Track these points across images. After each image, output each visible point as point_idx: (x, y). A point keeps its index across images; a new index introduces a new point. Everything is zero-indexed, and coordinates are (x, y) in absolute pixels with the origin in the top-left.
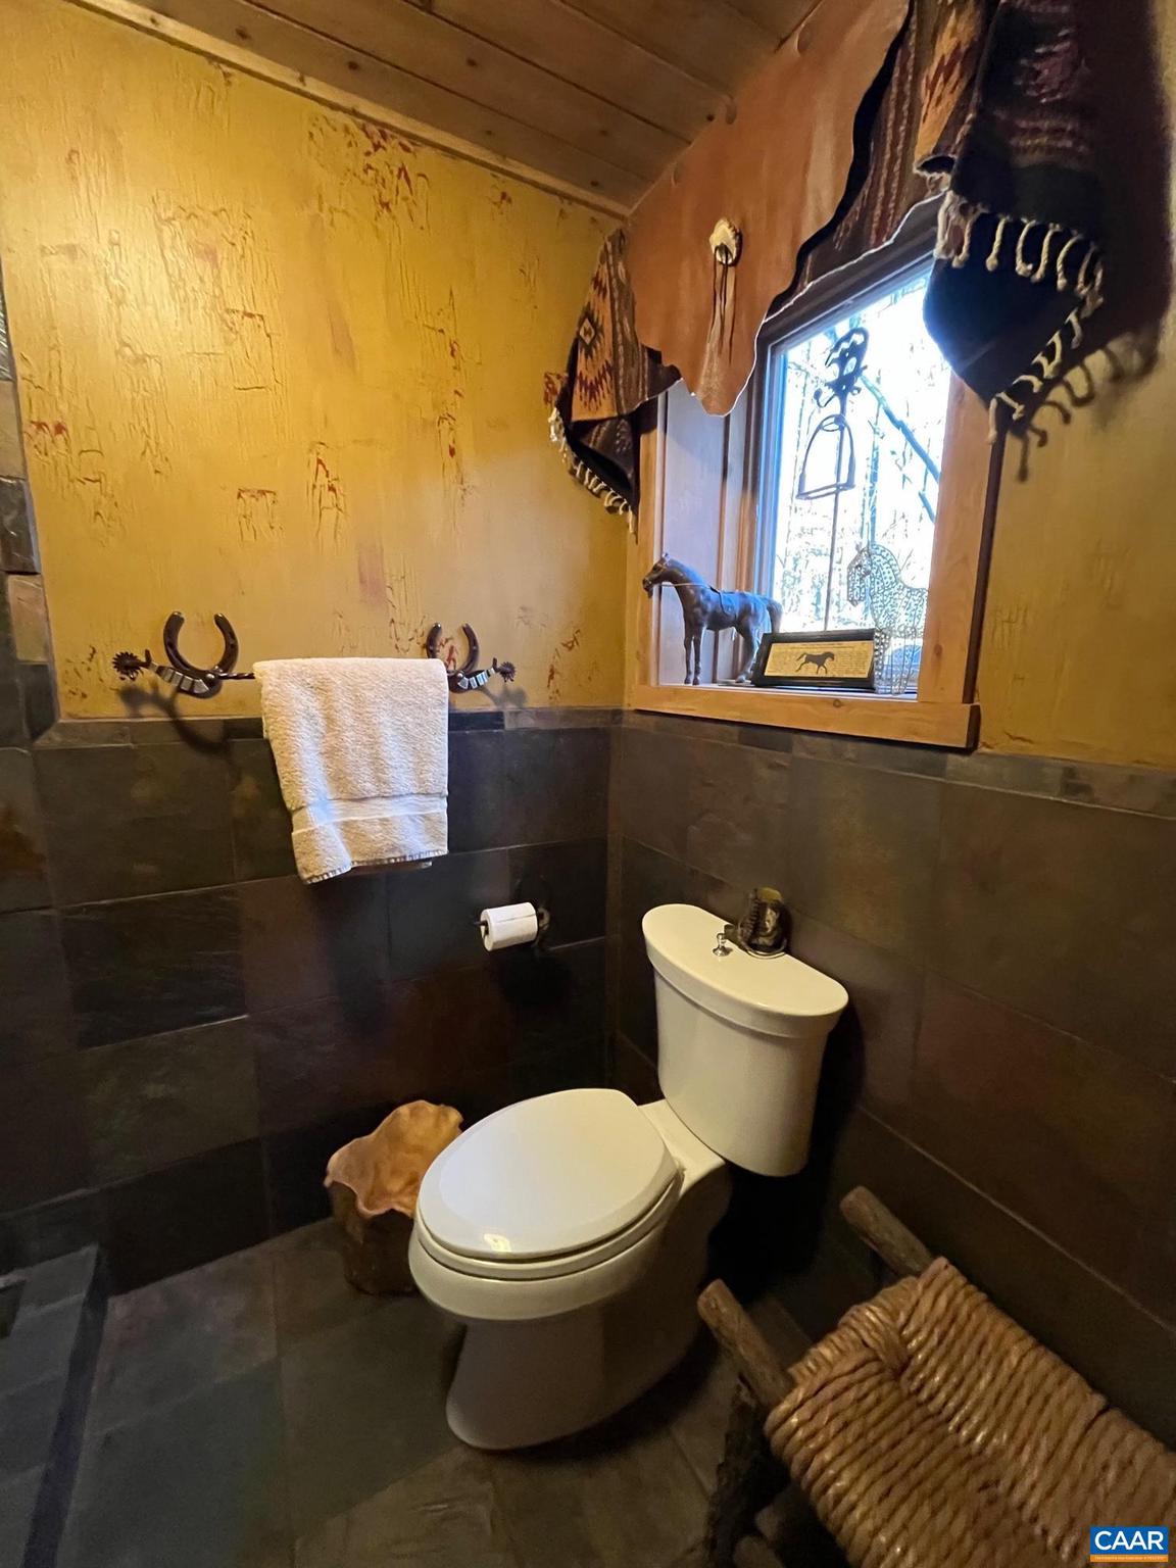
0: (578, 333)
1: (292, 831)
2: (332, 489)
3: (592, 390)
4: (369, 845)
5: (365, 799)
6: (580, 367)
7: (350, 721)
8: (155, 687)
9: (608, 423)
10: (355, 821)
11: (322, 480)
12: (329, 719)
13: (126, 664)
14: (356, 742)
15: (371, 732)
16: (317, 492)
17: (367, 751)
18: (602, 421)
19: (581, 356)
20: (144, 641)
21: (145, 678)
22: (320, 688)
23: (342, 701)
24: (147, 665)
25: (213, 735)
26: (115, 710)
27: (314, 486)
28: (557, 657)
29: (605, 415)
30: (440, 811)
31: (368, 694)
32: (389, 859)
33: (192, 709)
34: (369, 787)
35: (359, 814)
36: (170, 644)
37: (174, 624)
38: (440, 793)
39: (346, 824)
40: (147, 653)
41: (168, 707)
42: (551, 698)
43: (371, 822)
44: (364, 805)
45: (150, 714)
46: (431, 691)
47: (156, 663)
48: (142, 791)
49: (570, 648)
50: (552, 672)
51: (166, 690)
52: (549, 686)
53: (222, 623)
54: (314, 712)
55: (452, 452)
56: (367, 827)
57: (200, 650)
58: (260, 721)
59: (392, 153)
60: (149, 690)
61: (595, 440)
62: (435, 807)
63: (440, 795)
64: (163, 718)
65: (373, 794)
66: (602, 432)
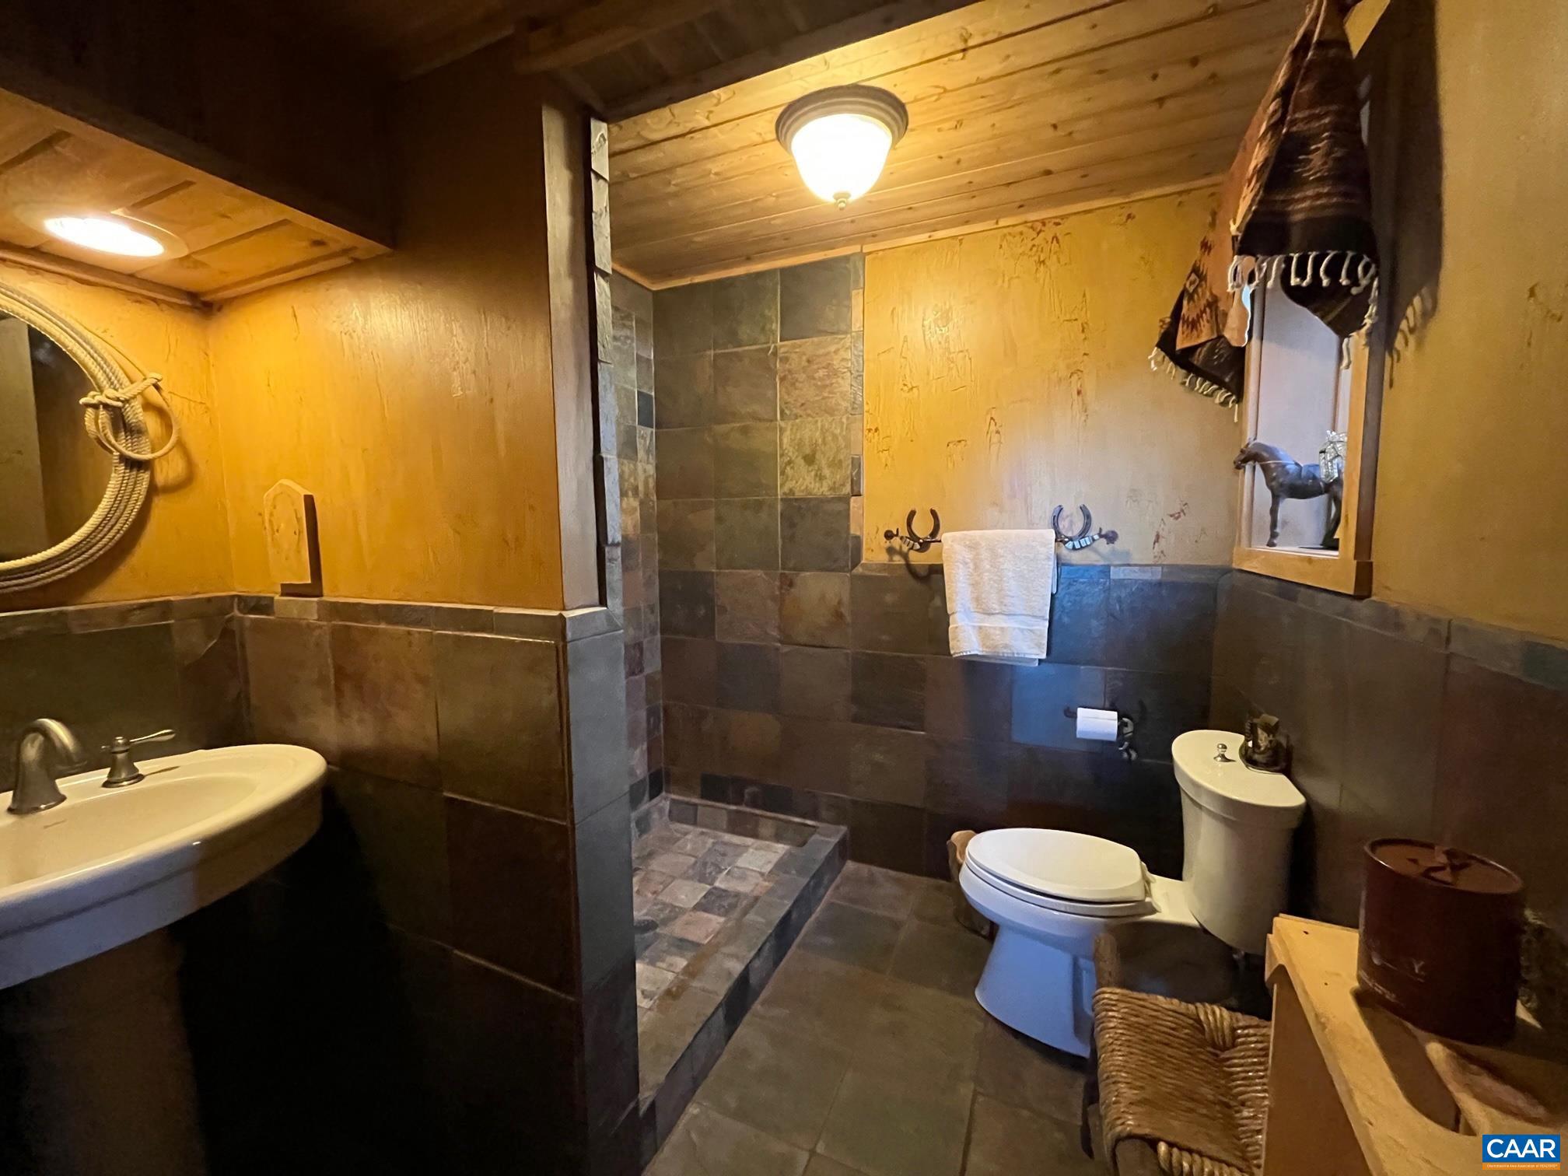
0: (1185, 285)
1: (949, 625)
2: (998, 432)
3: (1194, 325)
4: (991, 642)
5: (993, 614)
6: (1184, 311)
7: (988, 567)
8: (901, 547)
9: (1208, 344)
10: (985, 627)
11: (993, 427)
12: (976, 567)
13: (889, 535)
14: (990, 579)
15: (999, 574)
16: (989, 436)
17: (996, 585)
18: (1202, 345)
19: (1185, 302)
20: (899, 525)
21: (896, 542)
22: (973, 547)
23: (985, 554)
24: (897, 535)
25: (923, 573)
26: (884, 558)
27: (988, 433)
28: (1162, 526)
29: (1203, 339)
30: (1042, 628)
31: (1000, 550)
32: (1003, 653)
33: (916, 558)
34: (996, 607)
35: (989, 623)
36: (909, 524)
37: (912, 514)
38: (1043, 617)
39: (980, 628)
40: (898, 530)
41: (905, 556)
42: (1155, 557)
43: (995, 628)
44: (992, 617)
45: (898, 560)
46: (1043, 550)
47: (900, 534)
48: (889, 598)
49: (1177, 518)
50: (1158, 537)
51: (905, 548)
52: (1154, 548)
53: (933, 513)
54: (969, 561)
55: (1079, 393)
56: (992, 631)
57: (922, 529)
58: (941, 566)
59: (1050, 231)
60: (898, 548)
61: (1198, 359)
62: (1038, 625)
63: (1043, 618)
64: (902, 562)
65: (997, 612)
66: (1203, 352)
